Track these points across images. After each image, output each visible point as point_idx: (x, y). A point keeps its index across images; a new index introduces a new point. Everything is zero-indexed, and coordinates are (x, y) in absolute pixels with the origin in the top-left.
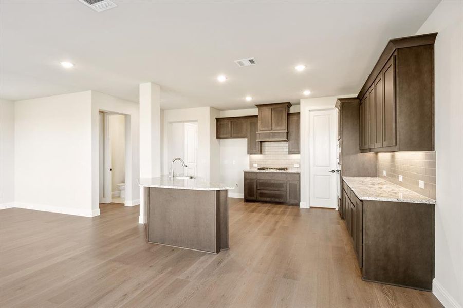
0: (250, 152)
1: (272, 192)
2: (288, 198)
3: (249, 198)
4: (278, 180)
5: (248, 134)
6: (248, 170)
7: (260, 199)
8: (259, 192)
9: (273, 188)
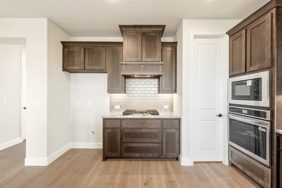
0: (111, 90)
1: (144, 145)
2: (164, 151)
3: (109, 154)
4: (150, 129)
5: (109, 68)
6: (108, 115)
7: (126, 154)
8: (125, 145)
9: (145, 140)
